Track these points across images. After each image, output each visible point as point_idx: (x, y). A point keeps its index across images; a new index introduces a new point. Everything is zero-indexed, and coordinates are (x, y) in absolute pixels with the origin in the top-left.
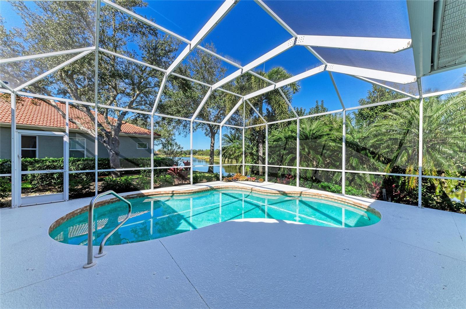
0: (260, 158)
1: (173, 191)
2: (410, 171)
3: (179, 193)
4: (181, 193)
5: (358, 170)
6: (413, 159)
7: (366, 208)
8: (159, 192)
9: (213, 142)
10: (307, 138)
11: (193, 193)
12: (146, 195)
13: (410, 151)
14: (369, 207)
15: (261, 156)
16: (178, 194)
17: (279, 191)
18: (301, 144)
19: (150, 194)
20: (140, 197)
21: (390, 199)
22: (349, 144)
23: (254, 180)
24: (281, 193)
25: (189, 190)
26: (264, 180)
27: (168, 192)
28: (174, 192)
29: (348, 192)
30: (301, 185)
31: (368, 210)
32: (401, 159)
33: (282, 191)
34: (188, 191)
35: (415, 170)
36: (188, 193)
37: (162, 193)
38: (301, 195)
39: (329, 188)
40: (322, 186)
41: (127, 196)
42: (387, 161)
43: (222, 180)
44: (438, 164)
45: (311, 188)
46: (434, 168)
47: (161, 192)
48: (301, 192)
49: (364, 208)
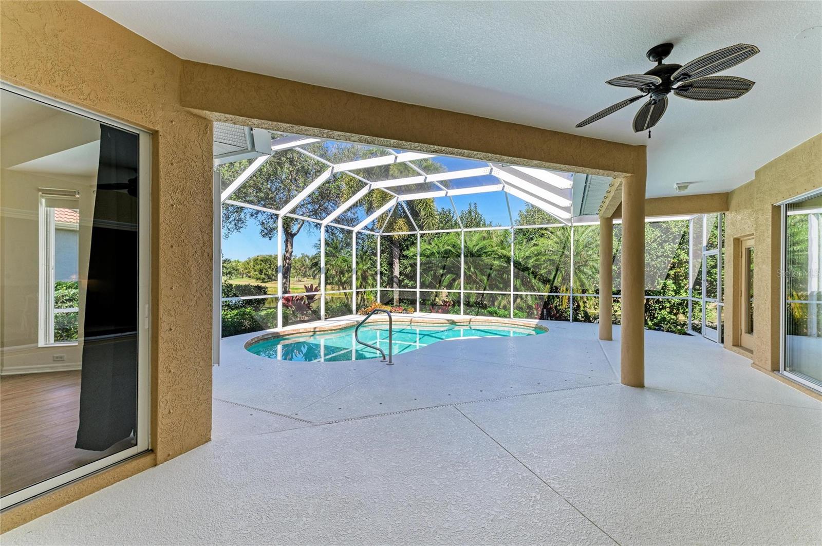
0: (395, 279)
1: (315, 328)
2: (563, 291)
3: (324, 331)
4: (326, 331)
5: (521, 291)
6: (566, 279)
7: (534, 326)
8: (297, 330)
9: (290, 250)
10: (472, 255)
11: (340, 329)
12: (281, 334)
13: (563, 272)
14: (536, 325)
15: (396, 277)
16: (322, 332)
17: (448, 320)
18: (466, 262)
19: (286, 333)
20: (274, 337)
21: (549, 318)
22: (517, 264)
23: (400, 311)
24: (450, 322)
25: (337, 326)
26: (415, 311)
27: (309, 330)
28: (317, 330)
29: (515, 315)
30: (465, 313)
31: (536, 328)
32: (558, 279)
33: (451, 320)
34: (334, 326)
35: (567, 290)
36: (335, 330)
37: (301, 331)
38: (469, 323)
39: (496, 313)
40: (489, 312)
41: (263, 336)
42: (545, 281)
43: (357, 312)
44: (582, 285)
45: (477, 315)
46: (579, 288)
47: (299, 329)
48: (471, 319)
49: (533, 327)
